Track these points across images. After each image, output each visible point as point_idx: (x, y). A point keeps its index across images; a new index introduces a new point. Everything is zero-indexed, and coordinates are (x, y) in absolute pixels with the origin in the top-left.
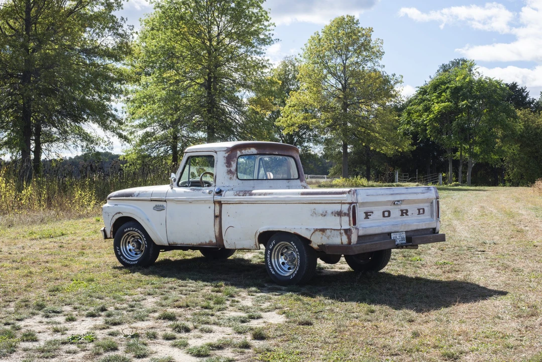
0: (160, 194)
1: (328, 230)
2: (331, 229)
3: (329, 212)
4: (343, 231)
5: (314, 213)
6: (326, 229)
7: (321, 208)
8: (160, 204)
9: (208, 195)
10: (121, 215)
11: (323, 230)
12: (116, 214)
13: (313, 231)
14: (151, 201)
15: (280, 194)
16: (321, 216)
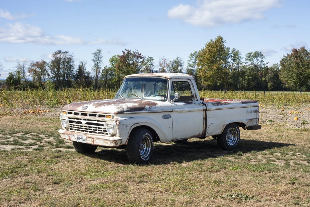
0: (168, 107)
1: (253, 120)
2: (254, 119)
3: (253, 111)
4: (257, 119)
5: (247, 112)
6: (253, 119)
7: (249, 109)
8: (167, 114)
9: (199, 106)
10: (138, 125)
11: (251, 120)
12: (134, 124)
13: (248, 120)
14: (162, 112)
15: (233, 103)
16: (250, 113)
